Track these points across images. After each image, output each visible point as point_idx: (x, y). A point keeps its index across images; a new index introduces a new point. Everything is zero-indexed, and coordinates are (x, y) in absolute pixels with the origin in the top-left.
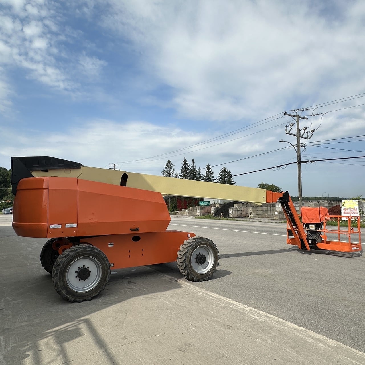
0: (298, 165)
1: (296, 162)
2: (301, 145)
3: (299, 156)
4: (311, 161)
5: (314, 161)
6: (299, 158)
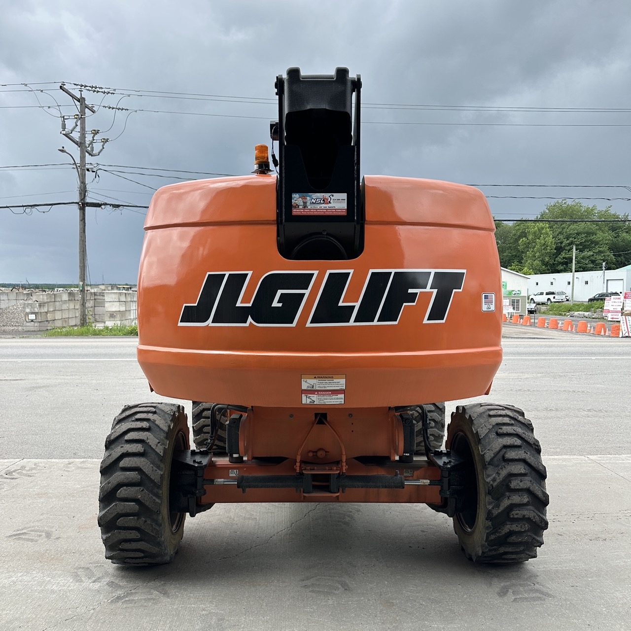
0: (80, 209)
1: (76, 203)
2: (88, 166)
3: (83, 191)
4: (112, 205)
5: (118, 206)
6: (83, 195)
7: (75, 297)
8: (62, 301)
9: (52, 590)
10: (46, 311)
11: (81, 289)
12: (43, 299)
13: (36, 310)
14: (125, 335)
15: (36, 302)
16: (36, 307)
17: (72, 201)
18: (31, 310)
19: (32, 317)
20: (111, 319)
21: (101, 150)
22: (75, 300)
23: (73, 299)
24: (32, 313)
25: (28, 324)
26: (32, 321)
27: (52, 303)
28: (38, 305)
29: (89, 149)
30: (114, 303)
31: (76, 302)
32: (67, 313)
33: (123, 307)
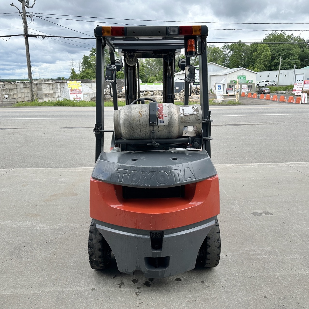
0: (25, 39)
2: (27, 14)
3: (26, 28)
4: (42, 36)
5: (45, 37)
6: (26, 30)
7: (27, 86)
8: (20, 88)
9: (37, 229)
10: (13, 93)
11: (30, 82)
12: (11, 87)
13: (8, 93)
14: (54, 106)
15: (7, 89)
16: (8, 91)
17: (21, 34)
18: (5, 93)
19: (6, 96)
20: (46, 97)
21: (33, 5)
22: (27, 87)
23: (26, 87)
24: (6, 95)
25: (5, 100)
26: (6, 99)
27: (16, 89)
28: (8, 90)
29: (27, 4)
30: (46, 89)
31: (28, 88)
32: (24, 94)
33: (51, 91)
